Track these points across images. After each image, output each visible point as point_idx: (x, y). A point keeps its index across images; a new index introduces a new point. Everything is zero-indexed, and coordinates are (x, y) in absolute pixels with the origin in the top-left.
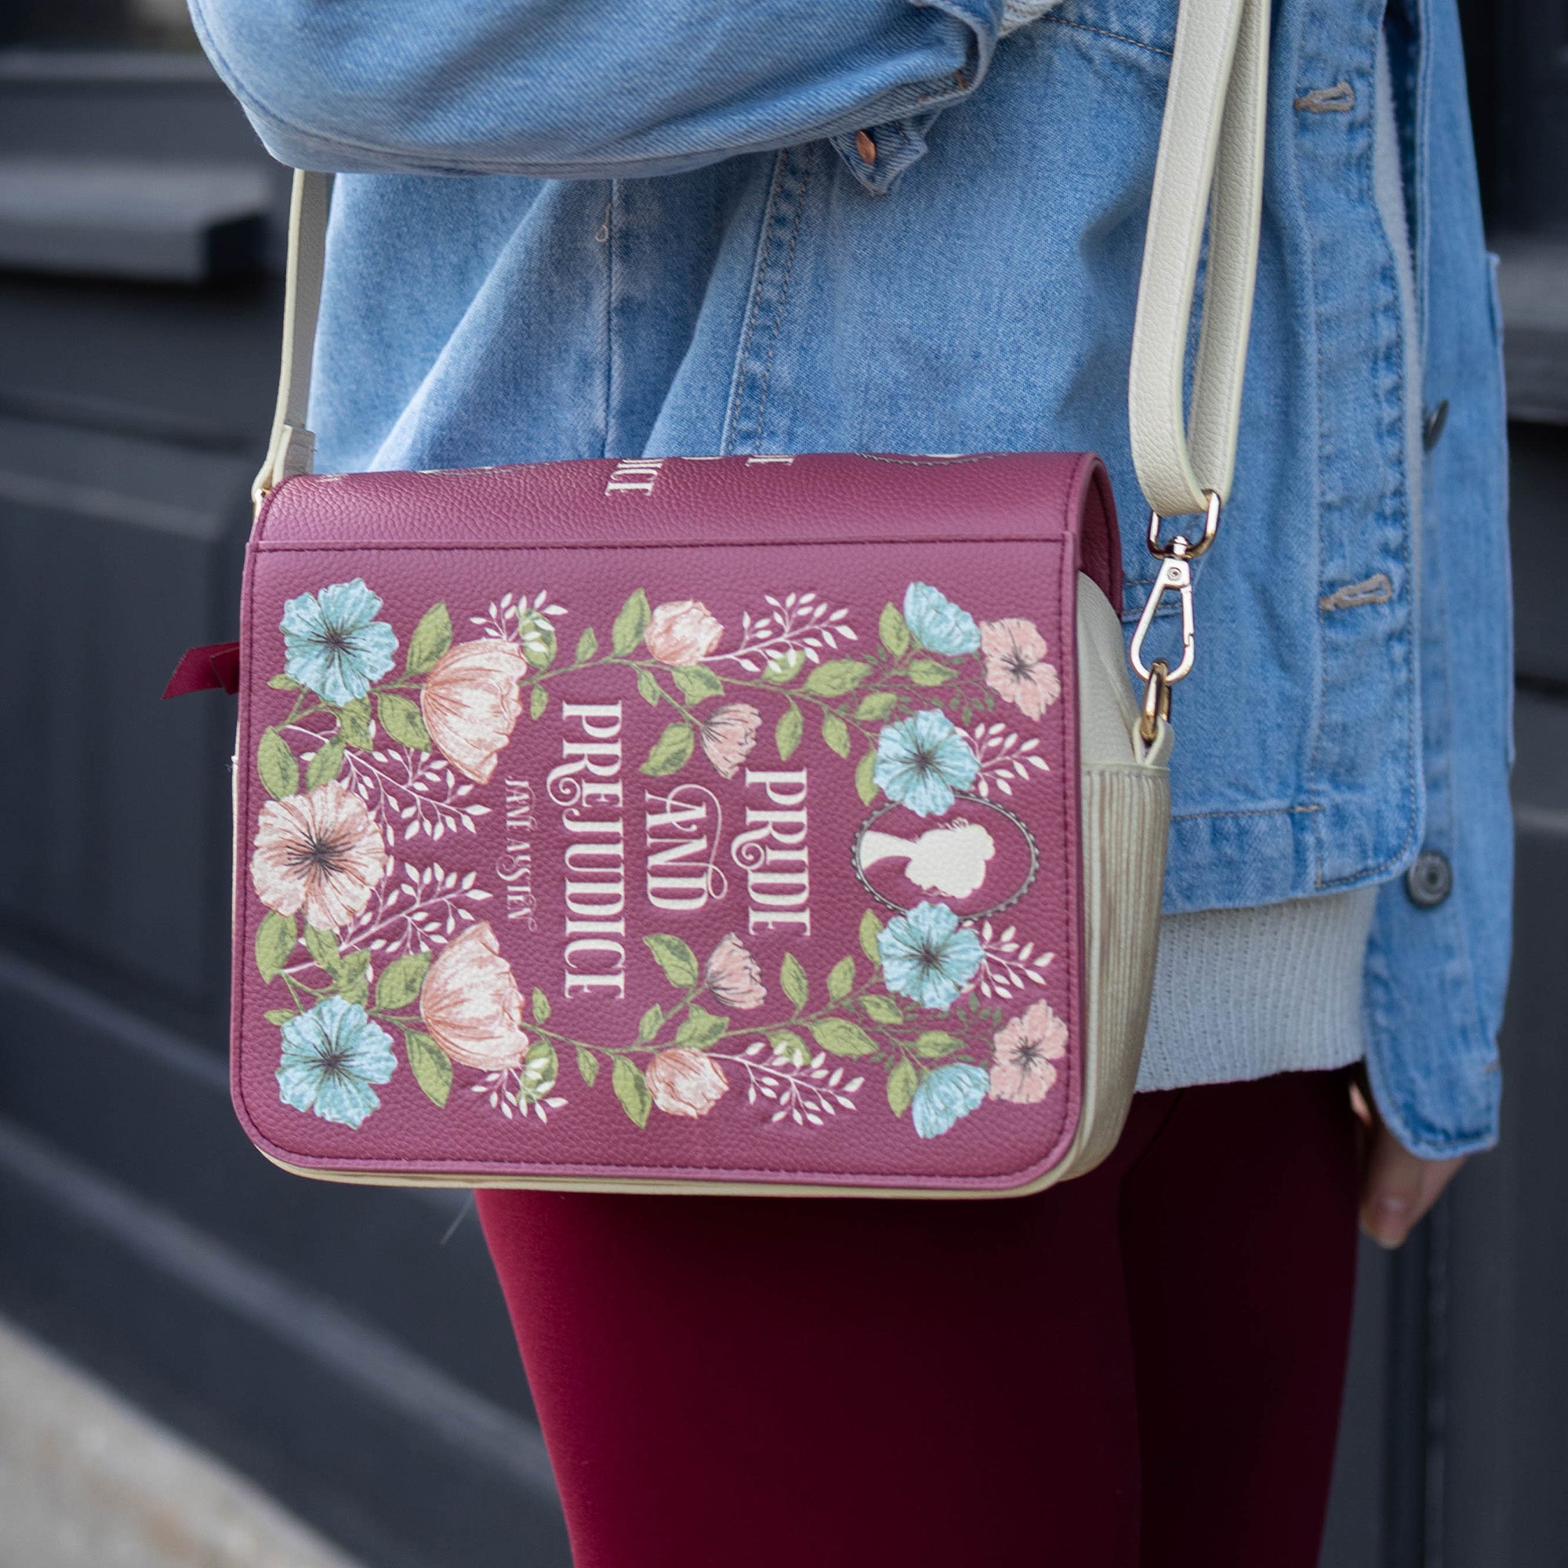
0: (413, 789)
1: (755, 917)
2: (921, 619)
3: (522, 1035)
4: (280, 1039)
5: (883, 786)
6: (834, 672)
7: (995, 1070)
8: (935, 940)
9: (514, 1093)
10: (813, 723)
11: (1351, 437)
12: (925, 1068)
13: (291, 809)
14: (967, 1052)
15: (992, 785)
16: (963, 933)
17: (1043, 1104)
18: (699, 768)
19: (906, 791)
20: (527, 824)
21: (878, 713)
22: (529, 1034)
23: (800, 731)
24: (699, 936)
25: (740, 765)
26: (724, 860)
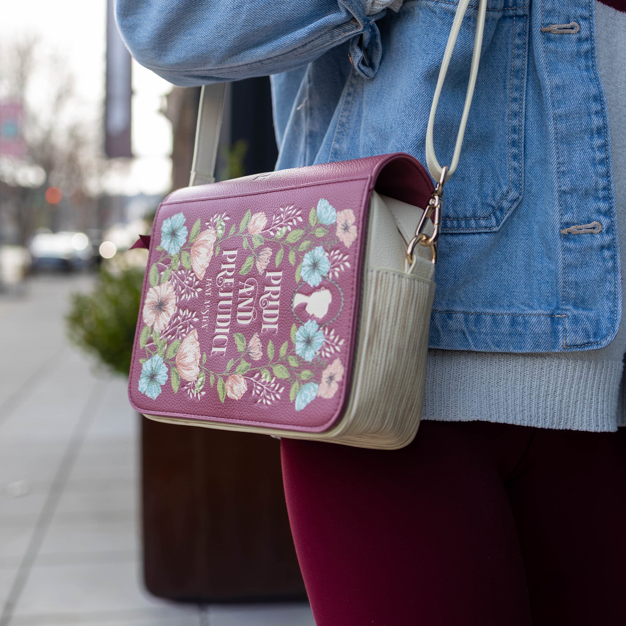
0: (185, 283)
1: (264, 327)
2: (321, 212)
3: (198, 369)
4: (142, 369)
5: (303, 276)
6: (294, 234)
7: (321, 385)
8: (311, 335)
9: (194, 389)
10: (286, 254)
11: (577, 165)
12: (302, 384)
13: (155, 290)
14: (314, 378)
15: (333, 274)
16: (320, 332)
17: (333, 399)
18: (254, 272)
19: (309, 278)
20: (210, 294)
21: (305, 249)
22: (200, 368)
23: (282, 256)
24: (248, 334)
25: (264, 270)
26: (257, 306)
